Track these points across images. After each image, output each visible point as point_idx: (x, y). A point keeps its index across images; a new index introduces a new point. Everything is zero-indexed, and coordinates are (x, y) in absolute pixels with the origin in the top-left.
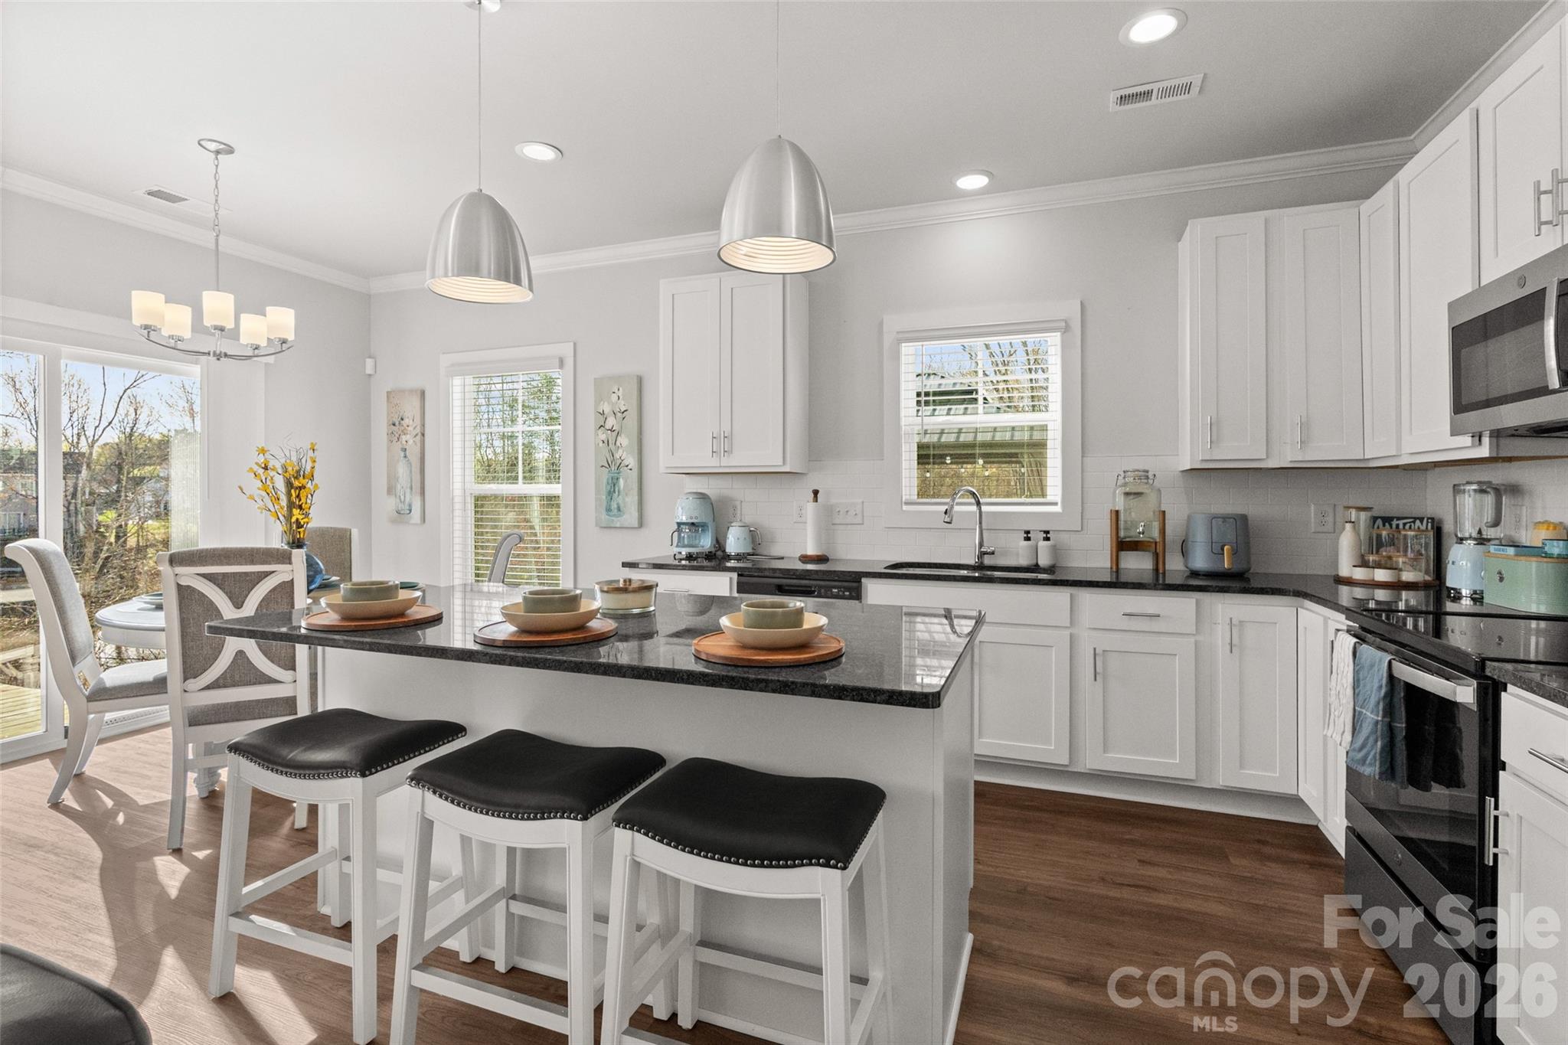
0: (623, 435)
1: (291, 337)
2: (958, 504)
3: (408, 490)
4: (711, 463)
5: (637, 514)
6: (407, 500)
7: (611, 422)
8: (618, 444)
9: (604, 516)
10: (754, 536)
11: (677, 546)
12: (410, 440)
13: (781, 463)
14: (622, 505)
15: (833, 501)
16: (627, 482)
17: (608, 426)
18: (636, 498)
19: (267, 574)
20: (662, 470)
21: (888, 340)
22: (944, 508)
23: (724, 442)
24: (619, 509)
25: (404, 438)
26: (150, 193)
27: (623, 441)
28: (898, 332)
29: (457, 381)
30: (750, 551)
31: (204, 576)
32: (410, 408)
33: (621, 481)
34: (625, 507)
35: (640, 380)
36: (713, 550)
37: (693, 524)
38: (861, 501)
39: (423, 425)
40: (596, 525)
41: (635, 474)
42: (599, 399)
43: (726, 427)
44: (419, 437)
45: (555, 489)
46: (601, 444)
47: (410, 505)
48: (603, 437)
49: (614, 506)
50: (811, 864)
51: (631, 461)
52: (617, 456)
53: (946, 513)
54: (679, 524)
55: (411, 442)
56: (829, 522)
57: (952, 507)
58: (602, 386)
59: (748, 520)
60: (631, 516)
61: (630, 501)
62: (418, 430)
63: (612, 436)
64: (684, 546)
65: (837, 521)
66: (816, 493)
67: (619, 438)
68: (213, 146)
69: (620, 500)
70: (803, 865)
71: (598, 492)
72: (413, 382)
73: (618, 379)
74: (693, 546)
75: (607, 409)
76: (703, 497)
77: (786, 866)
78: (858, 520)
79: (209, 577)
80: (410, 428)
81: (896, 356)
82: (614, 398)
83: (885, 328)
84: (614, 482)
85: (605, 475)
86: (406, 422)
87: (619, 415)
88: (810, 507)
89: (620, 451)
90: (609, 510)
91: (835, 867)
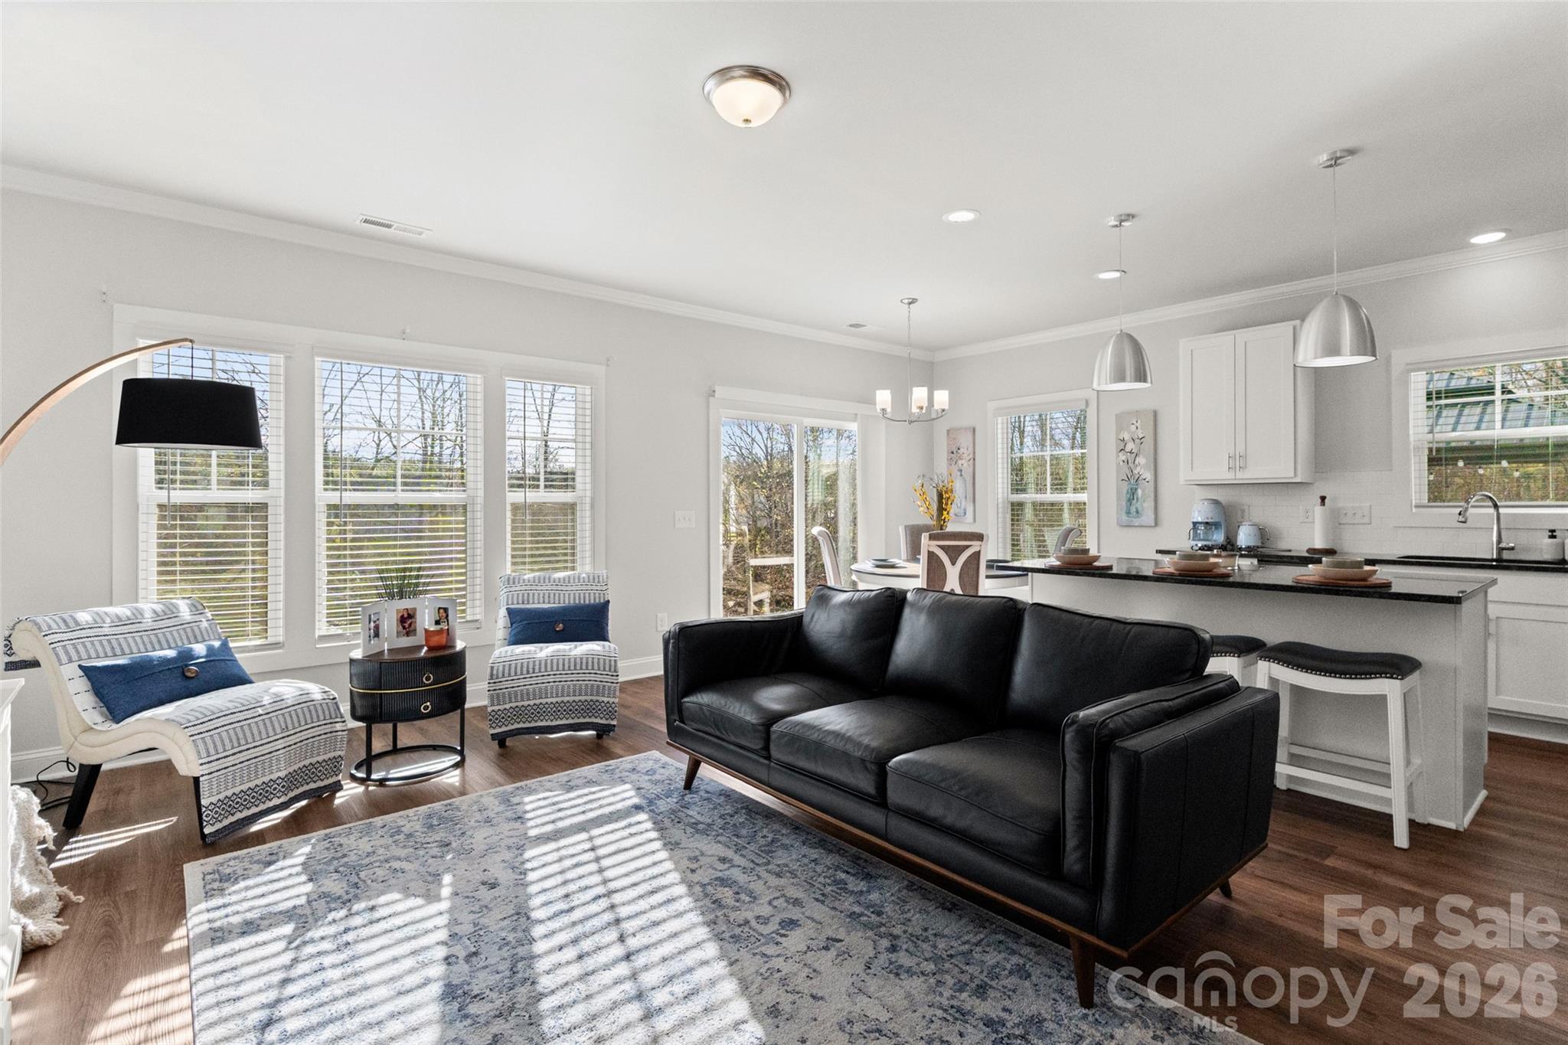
0: (1141, 456)
1: (947, 408)
2: (1473, 507)
3: (964, 500)
4: (1226, 476)
5: (1153, 516)
6: (963, 506)
7: (1130, 446)
8: (1136, 462)
9: (1124, 517)
10: (1263, 533)
11: (1193, 540)
12: (964, 463)
13: (1292, 475)
14: (1139, 509)
15: (1340, 505)
16: (1144, 492)
17: (1128, 449)
18: (1153, 504)
19: (968, 547)
20: (1182, 482)
21: (1396, 371)
22: (1458, 510)
23: (1239, 460)
24: (1137, 512)
25: (960, 462)
26: (851, 326)
27: (1141, 460)
28: (1407, 364)
29: (1000, 420)
30: (1260, 544)
31: (939, 546)
32: (965, 441)
33: (1139, 492)
34: (1143, 510)
35: (1155, 414)
36: (1225, 543)
37: (1207, 523)
38: (1368, 504)
39: (974, 453)
40: (1118, 523)
41: (1152, 483)
42: (1120, 428)
43: (1240, 449)
44: (972, 461)
45: (1082, 497)
46: (1121, 463)
47: (965, 510)
48: (1124, 458)
49: (1133, 509)
50: (1381, 677)
51: (1148, 475)
52: (1136, 472)
53: (1460, 514)
54: (1195, 524)
55: (965, 465)
56: (1336, 522)
57: (1467, 509)
58: (1121, 420)
59: (1256, 520)
60: (1148, 517)
61: (1148, 505)
62: (971, 456)
63: (1131, 458)
64: (1200, 540)
65: (1344, 521)
66: (1323, 499)
67: (1137, 458)
68: (906, 301)
69: (1138, 505)
70: (1376, 678)
71: (1118, 499)
72: (967, 422)
73: (1137, 413)
74: (1207, 540)
75: (1127, 436)
76: (1216, 502)
77: (1366, 678)
78: (1366, 520)
79: (942, 547)
80: (965, 455)
81: (1406, 383)
82: (1133, 428)
83: (1393, 361)
84: (1133, 492)
85: (1125, 487)
86: (962, 450)
87: (1137, 441)
88: (1318, 510)
89: (1138, 469)
90: (1128, 513)
91: (1396, 678)
